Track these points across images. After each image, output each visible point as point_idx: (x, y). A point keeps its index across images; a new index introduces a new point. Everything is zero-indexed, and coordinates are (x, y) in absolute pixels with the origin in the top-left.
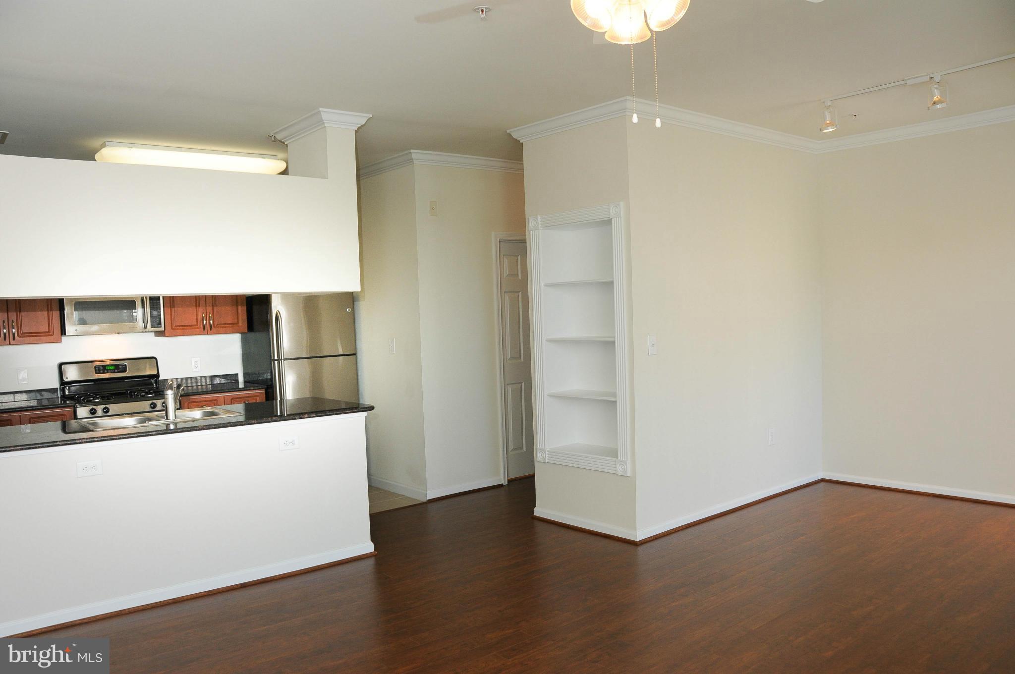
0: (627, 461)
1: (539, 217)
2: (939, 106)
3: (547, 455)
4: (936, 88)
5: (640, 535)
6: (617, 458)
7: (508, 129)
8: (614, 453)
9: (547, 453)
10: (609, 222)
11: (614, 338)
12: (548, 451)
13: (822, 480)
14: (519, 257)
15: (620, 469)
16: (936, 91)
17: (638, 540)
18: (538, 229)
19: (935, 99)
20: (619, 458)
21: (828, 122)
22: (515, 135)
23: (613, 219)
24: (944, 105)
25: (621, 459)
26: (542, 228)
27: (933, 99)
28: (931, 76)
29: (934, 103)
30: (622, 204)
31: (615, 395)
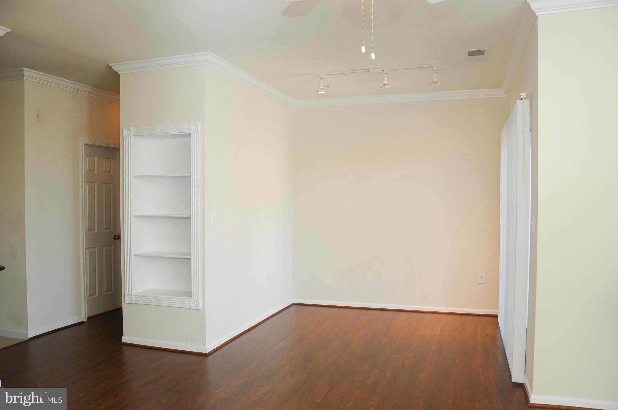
0: (199, 299)
1: (132, 128)
2: (387, 87)
3: (133, 298)
4: (386, 76)
5: (208, 348)
6: (191, 297)
7: (109, 63)
8: (189, 294)
9: (133, 296)
10: (189, 135)
11: (190, 215)
12: (134, 295)
13: (294, 304)
14: (96, 158)
15: (193, 306)
16: (386, 78)
17: (207, 352)
18: (130, 137)
19: (385, 82)
20: (193, 297)
21: (322, 87)
22: (115, 69)
23: (192, 134)
24: (389, 87)
25: (195, 298)
26: (133, 136)
27: (384, 82)
28: (383, 69)
29: (385, 85)
30: (199, 124)
31: (190, 254)
